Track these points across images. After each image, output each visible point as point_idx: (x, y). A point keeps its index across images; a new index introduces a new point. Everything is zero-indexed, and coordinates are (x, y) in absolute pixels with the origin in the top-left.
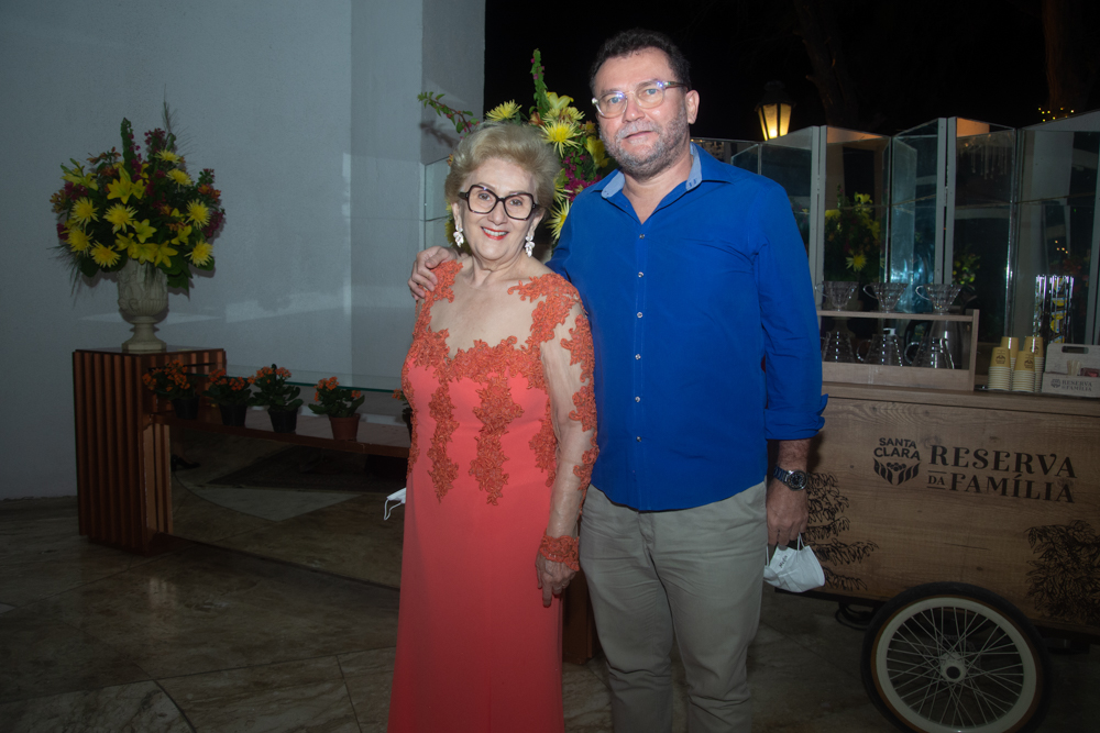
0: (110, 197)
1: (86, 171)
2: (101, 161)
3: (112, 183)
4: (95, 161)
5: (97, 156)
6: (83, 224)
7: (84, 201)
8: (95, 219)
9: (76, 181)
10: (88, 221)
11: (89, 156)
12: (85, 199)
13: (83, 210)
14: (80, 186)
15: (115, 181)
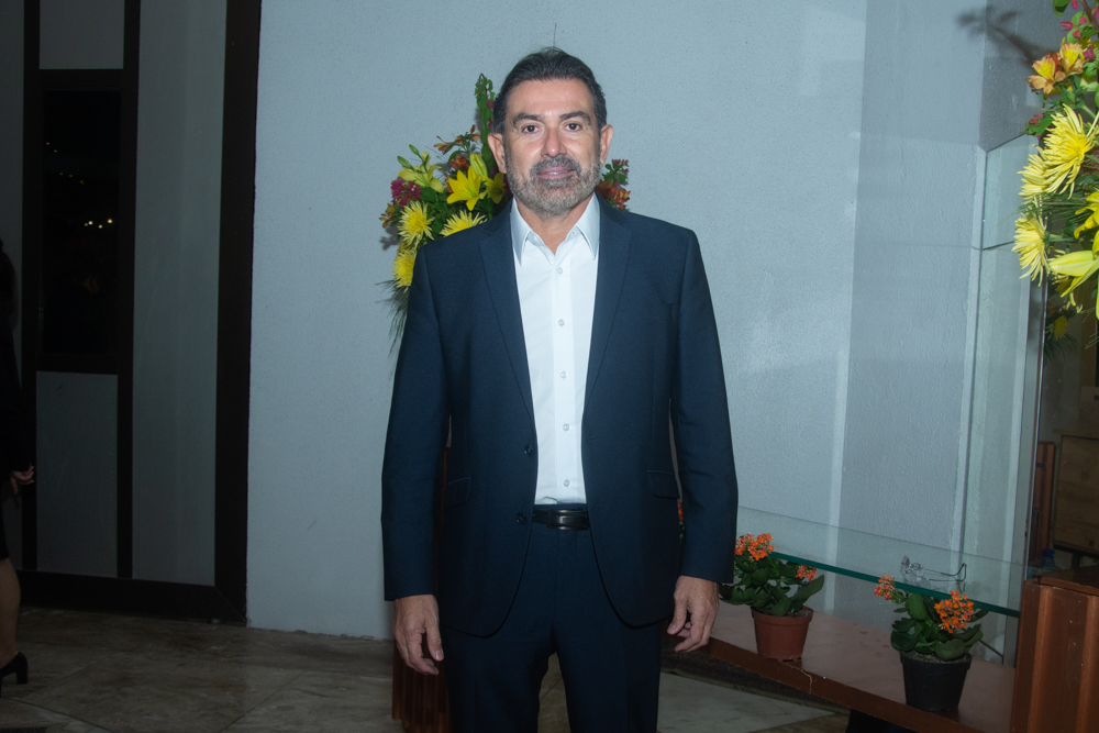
0: (451, 200)
1: (431, 162)
2: (455, 148)
3: (455, 178)
4: (445, 148)
5: (453, 141)
6: (413, 245)
7: (416, 206)
8: (429, 234)
9: (410, 176)
10: (420, 237)
11: (439, 141)
12: (418, 204)
13: (415, 221)
14: (412, 183)
15: (460, 174)
